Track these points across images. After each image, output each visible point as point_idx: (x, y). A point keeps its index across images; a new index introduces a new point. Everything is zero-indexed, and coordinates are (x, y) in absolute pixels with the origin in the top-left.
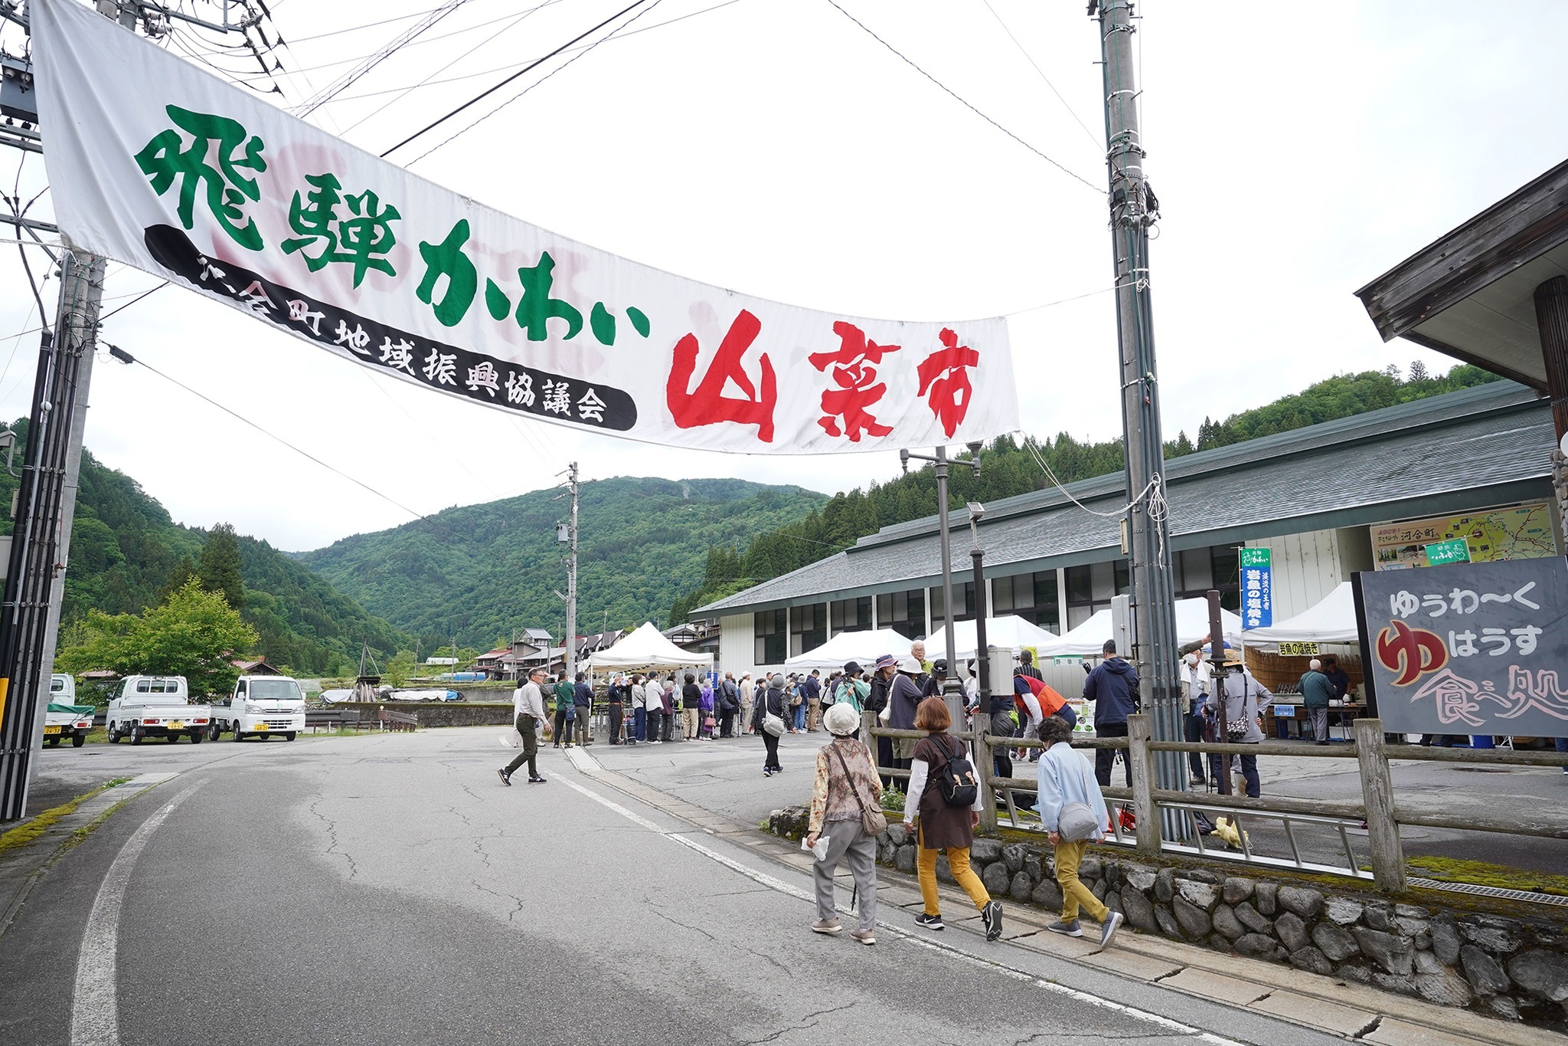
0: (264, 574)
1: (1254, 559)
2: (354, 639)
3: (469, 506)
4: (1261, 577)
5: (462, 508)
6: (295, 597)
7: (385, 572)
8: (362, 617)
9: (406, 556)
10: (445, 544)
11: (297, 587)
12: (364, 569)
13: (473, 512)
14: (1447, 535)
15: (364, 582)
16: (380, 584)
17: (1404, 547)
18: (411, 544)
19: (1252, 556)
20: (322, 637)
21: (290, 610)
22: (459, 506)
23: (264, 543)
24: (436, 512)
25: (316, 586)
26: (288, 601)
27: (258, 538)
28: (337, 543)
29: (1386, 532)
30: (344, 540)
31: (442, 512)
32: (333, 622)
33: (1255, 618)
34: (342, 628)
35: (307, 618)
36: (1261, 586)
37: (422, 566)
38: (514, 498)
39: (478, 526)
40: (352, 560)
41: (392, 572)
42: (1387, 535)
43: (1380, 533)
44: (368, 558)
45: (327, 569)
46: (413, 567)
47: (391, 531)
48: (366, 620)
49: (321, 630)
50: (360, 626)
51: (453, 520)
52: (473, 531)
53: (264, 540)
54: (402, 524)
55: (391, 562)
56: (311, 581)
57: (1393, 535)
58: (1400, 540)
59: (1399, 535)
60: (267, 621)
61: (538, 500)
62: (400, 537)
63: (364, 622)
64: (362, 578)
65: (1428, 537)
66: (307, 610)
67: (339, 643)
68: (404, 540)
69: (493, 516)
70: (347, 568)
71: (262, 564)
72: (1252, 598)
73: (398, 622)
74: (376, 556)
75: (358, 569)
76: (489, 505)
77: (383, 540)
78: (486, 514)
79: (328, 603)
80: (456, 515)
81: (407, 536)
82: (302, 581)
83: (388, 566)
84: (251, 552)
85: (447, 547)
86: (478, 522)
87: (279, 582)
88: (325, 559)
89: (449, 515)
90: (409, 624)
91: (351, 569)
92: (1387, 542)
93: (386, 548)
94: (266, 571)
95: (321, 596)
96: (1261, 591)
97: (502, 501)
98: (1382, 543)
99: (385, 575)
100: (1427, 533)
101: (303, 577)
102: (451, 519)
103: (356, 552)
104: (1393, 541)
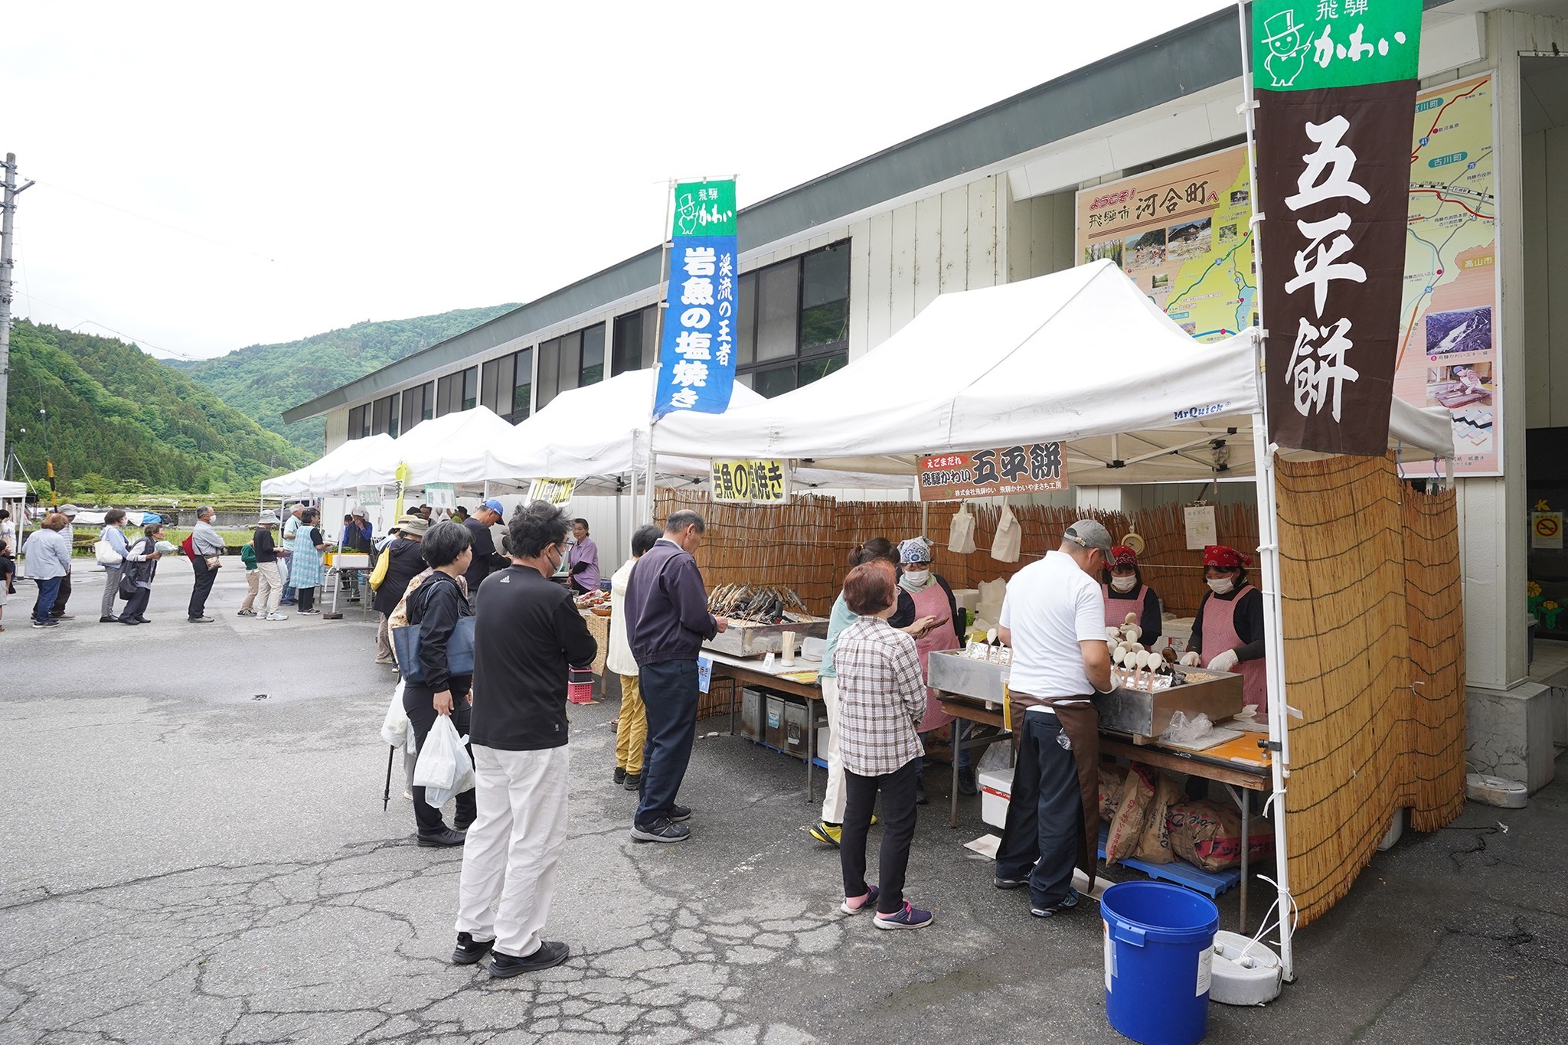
0: (135, 381)
1: (703, 212)
2: (244, 454)
3: (384, 322)
4: (718, 269)
5: (376, 324)
6: (172, 408)
7: (287, 387)
8: (254, 432)
9: (312, 370)
10: (356, 360)
11: (175, 397)
12: (264, 382)
13: (388, 328)
14: (1233, 195)
15: (264, 396)
16: (282, 398)
17: (1138, 235)
18: (318, 358)
19: (698, 204)
20: (206, 452)
21: (166, 421)
22: (372, 321)
23: (133, 348)
24: (347, 326)
25: (198, 396)
26: (163, 412)
27: (126, 341)
28: (233, 353)
29: (1107, 201)
30: (241, 349)
31: (353, 326)
32: (219, 436)
33: (692, 387)
34: (229, 443)
35: (186, 431)
36: (714, 296)
37: (331, 381)
38: (433, 316)
39: (395, 343)
40: (250, 372)
41: (296, 387)
42: (1108, 208)
43: (1094, 206)
44: (269, 371)
45: (222, 380)
46: (320, 382)
47: (295, 343)
48: (258, 435)
49: (203, 443)
50: (251, 442)
51: (365, 336)
52: (388, 348)
53: (134, 343)
54: (308, 337)
55: (296, 376)
56: (192, 390)
57: (1119, 207)
58: (1132, 219)
59: (1132, 205)
60: (126, 431)
61: (459, 319)
62: (306, 351)
63: (256, 437)
64: (261, 391)
65: (1195, 204)
66: (186, 422)
67: (225, 459)
68: (311, 354)
69: (410, 334)
70: (245, 380)
71: (132, 370)
72: (691, 330)
73: (302, 439)
74: (277, 370)
75: (257, 382)
76: (406, 321)
77: (286, 352)
78: (402, 331)
79: (212, 416)
80: (369, 330)
81: (313, 350)
82: (180, 390)
83: (291, 380)
84: (118, 355)
85: (359, 363)
86: (393, 339)
87: (152, 390)
88: (219, 370)
89: (361, 331)
90: (314, 442)
91: (249, 382)
92: (1107, 225)
93: (289, 361)
94: (136, 378)
95: (204, 407)
96: (713, 309)
97: (421, 318)
98: (1096, 228)
99: (288, 389)
100: (1191, 195)
101: (182, 386)
102: (364, 334)
103: (256, 364)
104: (1119, 222)
